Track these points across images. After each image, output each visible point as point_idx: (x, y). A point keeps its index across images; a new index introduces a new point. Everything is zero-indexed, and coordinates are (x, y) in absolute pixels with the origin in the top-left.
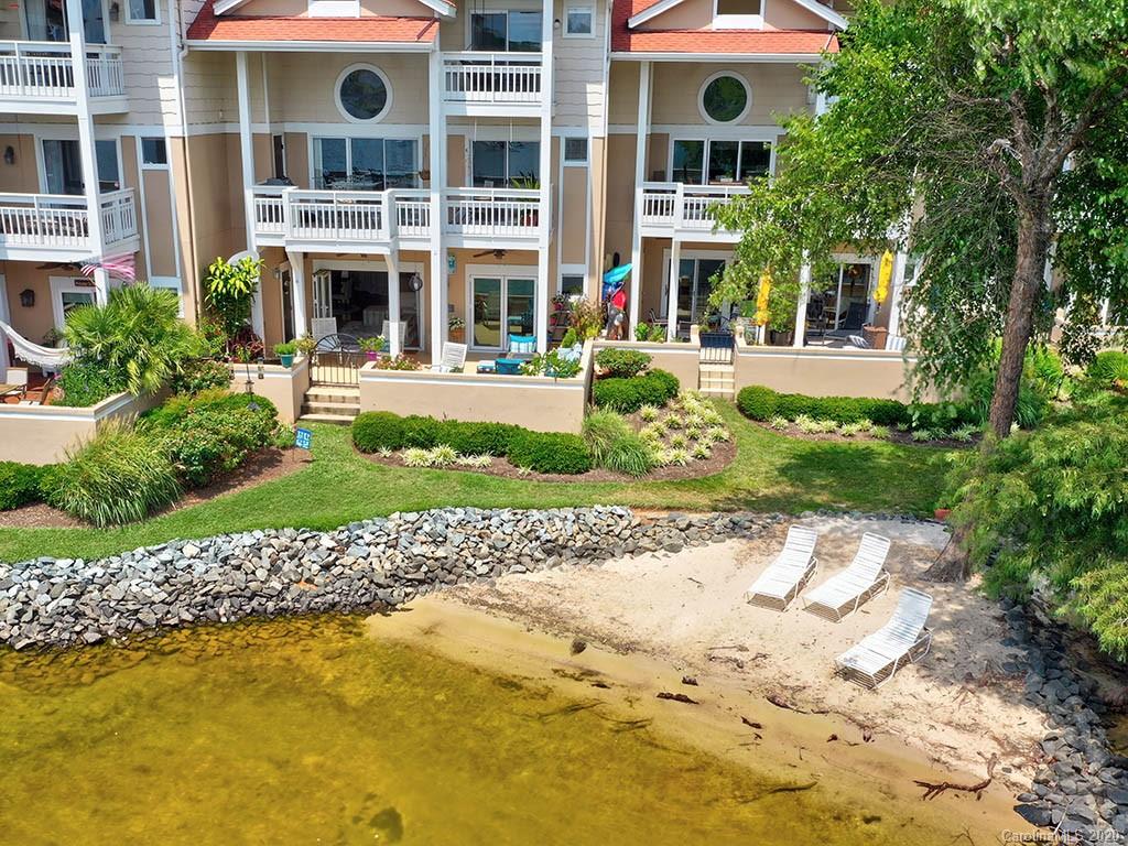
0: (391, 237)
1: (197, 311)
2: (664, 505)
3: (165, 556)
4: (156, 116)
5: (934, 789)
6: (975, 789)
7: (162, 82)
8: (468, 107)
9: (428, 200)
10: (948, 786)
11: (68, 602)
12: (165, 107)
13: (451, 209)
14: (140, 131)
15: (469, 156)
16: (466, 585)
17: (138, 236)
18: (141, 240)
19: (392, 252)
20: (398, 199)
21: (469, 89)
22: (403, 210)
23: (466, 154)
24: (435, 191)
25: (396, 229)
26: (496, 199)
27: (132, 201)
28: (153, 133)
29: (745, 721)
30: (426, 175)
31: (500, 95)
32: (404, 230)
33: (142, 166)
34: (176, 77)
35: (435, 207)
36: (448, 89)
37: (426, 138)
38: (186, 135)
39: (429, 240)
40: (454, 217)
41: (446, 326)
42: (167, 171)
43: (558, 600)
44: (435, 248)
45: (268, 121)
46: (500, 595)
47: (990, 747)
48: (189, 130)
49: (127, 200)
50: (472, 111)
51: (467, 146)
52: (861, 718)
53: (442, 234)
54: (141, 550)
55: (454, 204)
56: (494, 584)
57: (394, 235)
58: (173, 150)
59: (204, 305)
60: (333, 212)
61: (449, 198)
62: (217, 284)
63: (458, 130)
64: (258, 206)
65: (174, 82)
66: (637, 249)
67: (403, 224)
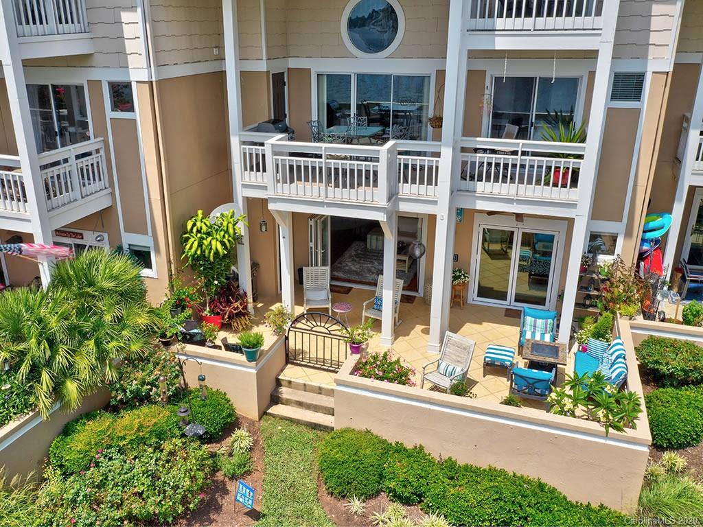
0: (389, 199)
1: (170, 270)
4: (121, 58)
7: (125, 16)
8: (497, 39)
9: (438, 155)
12: (130, 46)
13: (464, 163)
14: (106, 76)
15: (489, 94)
17: (109, 190)
18: (113, 194)
19: (389, 218)
20: (400, 153)
21: (500, 15)
22: (406, 166)
23: (487, 92)
24: (447, 145)
25: (397, 188)
26: (524, 153)
27: (102, 152)
28: (118, 77)
30: (438, 122)
31: (542, 22)
32: (406, 189)
33: (110, 114)
34: (139, 10)
35: (445, 164)
36: (473, 16)
37: (441, 74)
38: (154, 79)
39: (435, 203)
40: (467, 174)
42: (135, 120)
44: (442, 212)
45: (264, 58)
48: (157, 73)
49: (98, 151)
50: (501, 44)
51: (488, 83)
53: (452, 192)
55: (469, 157)
57: (393, 195)
58: (140, 97)
59: (181, 263)
60: (321, 169)
61: (464, 150)
63: (479, 65)
64: (245, 154)
65: (137, 16)
66: (680, 200)
67: (406, 181)
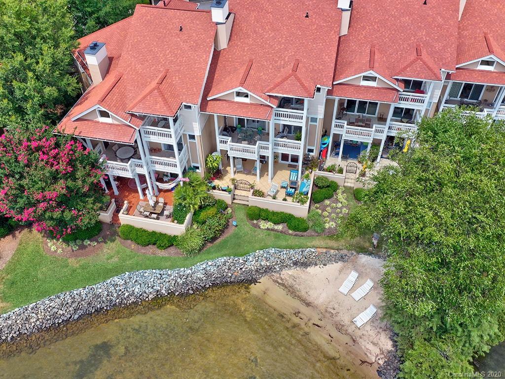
1: (204, 171)
2: (325, 247)
3: (204, 266)
4: (192, 131)
5: (363, 362)
6: (371, 364)
7: (194, 123)
9: (269, 145)
10: (366, 362)
11: (184, 280)
12: (195, 129)
14: (188, 133)
16: (274, 274)
18: (189, 156)
20: (260, 144)
25: (259, 150)
28: (191, 134)
29: (330, 336)
33: (189, 142)
34: (198, 123)
36: (275, 116)
41: (273, 160)
42: (196, 141)
43: (295, 283)
46: (282, 279)
47: (378, 351)
52: (354, 337)
53: (272, 149)
54: (198, 264)
56: (280, 274)
57: (259, 152)
58: (197, 138)
61: (275, 141)
62: (210, 165)
64: (220, 141)
66: (331, 136)
67: (261, 149)
